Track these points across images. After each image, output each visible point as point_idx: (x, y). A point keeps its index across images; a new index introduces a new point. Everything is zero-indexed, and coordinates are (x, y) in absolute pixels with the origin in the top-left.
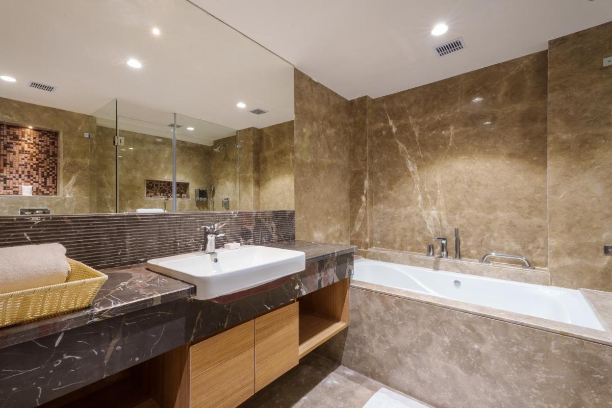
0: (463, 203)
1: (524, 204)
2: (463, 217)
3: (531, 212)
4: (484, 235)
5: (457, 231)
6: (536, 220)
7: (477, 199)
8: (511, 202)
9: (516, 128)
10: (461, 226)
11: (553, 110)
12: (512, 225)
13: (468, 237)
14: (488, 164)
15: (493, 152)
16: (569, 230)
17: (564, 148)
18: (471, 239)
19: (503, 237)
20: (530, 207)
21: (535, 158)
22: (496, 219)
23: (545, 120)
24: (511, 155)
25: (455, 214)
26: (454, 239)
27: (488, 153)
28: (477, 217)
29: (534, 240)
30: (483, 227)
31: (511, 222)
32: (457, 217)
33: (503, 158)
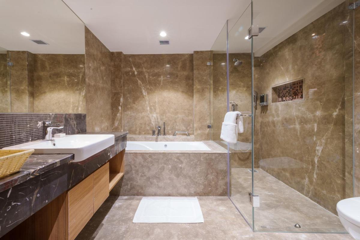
0: (167, 111)
1: (187, 111)
2: (167, 117)
3: (189, 114)
4: (174, 124)
5: (164, 123)
6: (190, 118)
7: (171, 109)
8: (183, 111)
9: (184, 81)
10: (166, 121)
11: (195, 77)
12: (183, 120)
13: (168, 126)
14: (175, 95)
15: (177, 90)
16: (199, 120)
17: (198, 91)
18: (169, 126)
19: (180, 125)
20: (188, 112)
21: (190, 94)
22: (178, 118)
23: (193, 80)
24: (183, 92)
25: (163, 116)
26: (163, 127)
27: (175, 90)
28: (172, 117)
29: (189, 125)
30: (174, 121)
31: (183, 119)
32: (164, 117)
33: (180, 93)
